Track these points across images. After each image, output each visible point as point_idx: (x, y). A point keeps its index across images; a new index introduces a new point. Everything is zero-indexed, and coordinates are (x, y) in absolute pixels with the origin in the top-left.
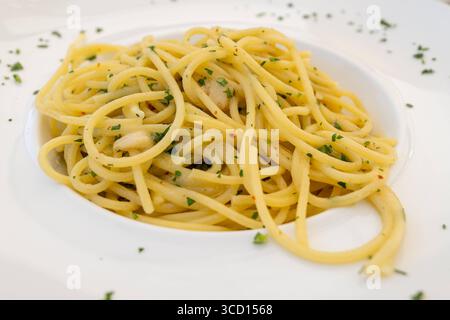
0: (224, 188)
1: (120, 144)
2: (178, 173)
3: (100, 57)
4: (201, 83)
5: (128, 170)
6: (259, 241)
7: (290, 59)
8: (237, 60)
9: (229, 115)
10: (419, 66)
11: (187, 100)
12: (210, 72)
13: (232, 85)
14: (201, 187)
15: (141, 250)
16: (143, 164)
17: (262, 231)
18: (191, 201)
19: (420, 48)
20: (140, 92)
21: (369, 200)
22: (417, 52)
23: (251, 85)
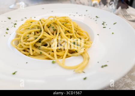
0: (49, 50)
1: (28, 40)
2: (40, 47)
3: (33, 23)
4: (49, 27)
5: (29, 45)
6: (53, 62)
7: (70, 23)
8: (57, 23)
9: (54, 35)
10: (103, 26)
11: (44, 31)
12: (51, 25)
13: (55, 28)
14: (44, 50)
15: (27, 63)
16: (32, 44)
17: (54, 60)
18: (41, 53)
19: (104, 22)
20: (35, 29)
21: (81, 55)
22: (103, 23)
23: (59, 28)
